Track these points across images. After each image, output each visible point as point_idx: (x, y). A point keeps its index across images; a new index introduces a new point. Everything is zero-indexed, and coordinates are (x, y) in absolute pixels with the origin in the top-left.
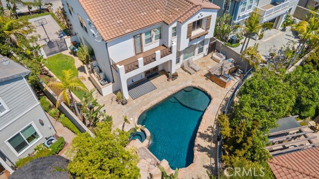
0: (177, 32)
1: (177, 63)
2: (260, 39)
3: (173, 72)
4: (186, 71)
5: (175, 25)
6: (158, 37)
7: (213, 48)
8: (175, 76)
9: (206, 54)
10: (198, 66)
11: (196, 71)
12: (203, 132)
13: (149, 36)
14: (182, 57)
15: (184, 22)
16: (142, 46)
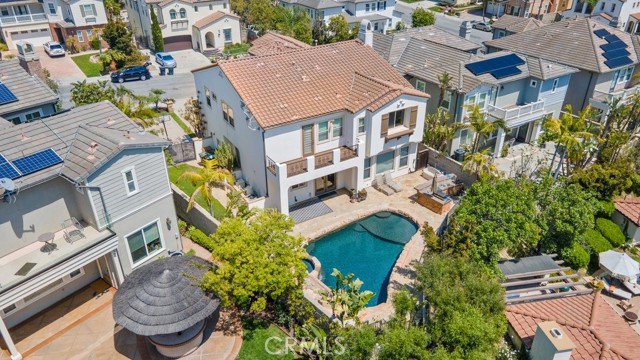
0: (365, 126)
1: (365, 177)
2: (503, 156)
3: (359, 188)
4: (380, 190)
5: (363, 115)
6: (338, 133)
7: (423, 161)
8: (362, 196)
9: (413, 170)
10: (399, 184)
11: (395, 191)
12: (404, 267)
13: (324, 130)
14: (373, 167)
15: (376, 111)
16: (313, 143)
